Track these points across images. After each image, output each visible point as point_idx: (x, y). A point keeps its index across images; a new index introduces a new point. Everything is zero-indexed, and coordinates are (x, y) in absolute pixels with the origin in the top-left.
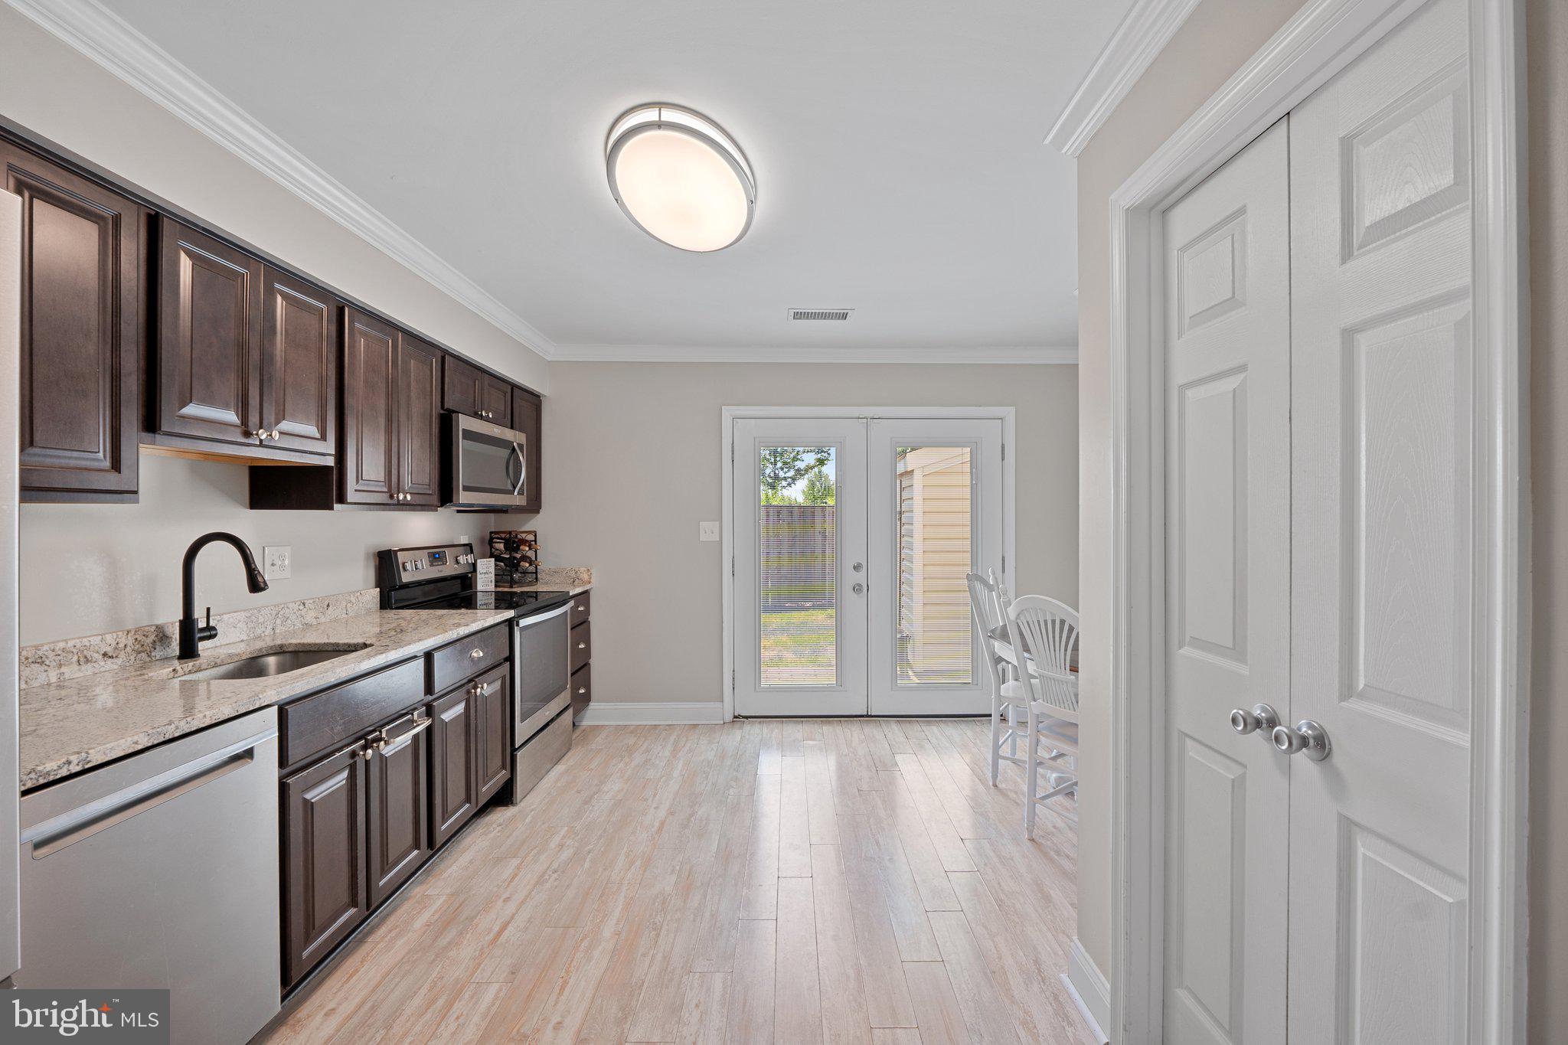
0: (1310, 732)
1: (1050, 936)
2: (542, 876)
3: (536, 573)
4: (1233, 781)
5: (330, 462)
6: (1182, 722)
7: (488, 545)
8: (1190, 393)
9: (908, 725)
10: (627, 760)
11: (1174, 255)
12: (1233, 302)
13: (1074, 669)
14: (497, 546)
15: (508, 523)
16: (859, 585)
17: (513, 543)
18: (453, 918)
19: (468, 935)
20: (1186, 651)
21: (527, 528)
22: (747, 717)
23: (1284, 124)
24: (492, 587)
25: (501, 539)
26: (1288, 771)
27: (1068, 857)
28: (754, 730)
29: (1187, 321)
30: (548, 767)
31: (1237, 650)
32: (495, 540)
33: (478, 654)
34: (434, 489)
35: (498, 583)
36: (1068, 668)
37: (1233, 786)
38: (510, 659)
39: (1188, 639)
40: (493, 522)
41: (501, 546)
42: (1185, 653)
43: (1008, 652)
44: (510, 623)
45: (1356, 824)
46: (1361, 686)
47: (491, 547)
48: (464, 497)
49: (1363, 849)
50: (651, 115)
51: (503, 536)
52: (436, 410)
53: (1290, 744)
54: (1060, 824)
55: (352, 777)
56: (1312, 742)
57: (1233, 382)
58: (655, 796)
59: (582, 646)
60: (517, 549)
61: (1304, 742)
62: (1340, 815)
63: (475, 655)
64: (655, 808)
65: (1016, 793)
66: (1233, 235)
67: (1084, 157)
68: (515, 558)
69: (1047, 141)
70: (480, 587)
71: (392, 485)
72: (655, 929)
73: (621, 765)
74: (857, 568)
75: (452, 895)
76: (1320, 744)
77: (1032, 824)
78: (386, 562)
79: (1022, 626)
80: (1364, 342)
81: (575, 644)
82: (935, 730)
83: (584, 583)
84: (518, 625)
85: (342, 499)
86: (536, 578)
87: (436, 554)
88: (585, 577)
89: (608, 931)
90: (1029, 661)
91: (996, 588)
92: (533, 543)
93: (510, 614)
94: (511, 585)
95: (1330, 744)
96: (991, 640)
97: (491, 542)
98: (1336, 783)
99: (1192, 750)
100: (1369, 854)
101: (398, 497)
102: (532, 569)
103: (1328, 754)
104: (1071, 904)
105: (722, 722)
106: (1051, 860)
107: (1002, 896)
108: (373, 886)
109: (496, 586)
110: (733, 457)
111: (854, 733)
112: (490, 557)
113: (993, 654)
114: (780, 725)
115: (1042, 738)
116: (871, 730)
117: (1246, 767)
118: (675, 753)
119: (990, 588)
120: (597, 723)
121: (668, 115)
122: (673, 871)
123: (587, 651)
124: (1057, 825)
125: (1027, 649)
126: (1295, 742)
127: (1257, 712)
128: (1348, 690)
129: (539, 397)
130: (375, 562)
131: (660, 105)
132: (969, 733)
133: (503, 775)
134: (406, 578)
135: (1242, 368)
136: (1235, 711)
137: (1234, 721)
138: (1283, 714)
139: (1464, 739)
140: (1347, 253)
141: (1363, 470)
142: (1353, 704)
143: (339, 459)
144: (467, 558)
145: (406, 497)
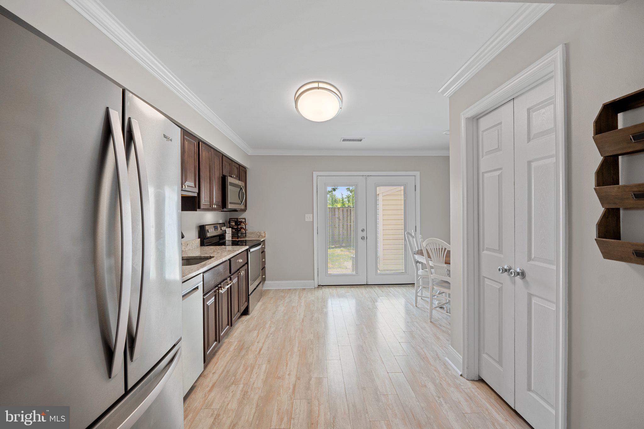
0: (520, 271)
1: (441, 348)
2: (267, 335)
3: (246, 233)
4: (499, 288)
5: (196, 195)
6: (484, 273)
8: (485, 175)
9: (382, 288)
10: (283, 300)
11: (480, 133)
12: (498, 149)
13: (448, 263)
14: (232, 223)
15: (234, 215)
16: (363, 237)
17: (238, 222)
18: (242, 348)
19: (250, 352)
20: (485, 252)
21: (242, 217)
22: (323, 286)
23: (512, 102)
24: (231, 239)
25: (234, 221)
26: (514, 283)
27: (444, 326)
28: (327, 290)
29: (484, 153)
30: (257, 303)
31: (500, 250)
32: (231, 222)
33: (241, 261)
34: (220, 204)
35: (233, 237)
36: (444, 263)
37: (499, 290)
38: (247, 263)
39: (485, 248)
41: (234, 224)
42: (484, 253)
43: (422, 259)
44: (247, 250)
45: (532, 295)
46: (533, 257)
47: (230, 224)
48: (230, 206)
49: (534, 300)
50: (316, 85)
51: (233, 220)
52: (221, 175)
53: (515, 274)
54: (440, 317)
55: (215, 299)
56: (520, 274)
57: (498, 173)
58: (297, 311)
59: (264, 260)
60: (240, 224)
61: (518, 274)
62: (528, 292)
63: (240, 261)
64: (299, 315)
65: (424, 308)
66: (498, 130)
67: (451, 98)
68: (239, 228)
69: (439, 91)
70: (227, 239)
71: (210, 202)
72: (311, 349)
73: (282, 302)
74: (363, 230)
75: (239, 341)
76: (522, 274)
77: (431, 318)
78: (202, 229)
79: (428, 250)
80: (534, 164)
81: (262, 259)
82: (392, 289)
83: (263, 237)
84: (250, 251)
85: (199, 208)
86: (246, 236)
87: (215, 227)
88: (263, 235)
89: (296, 349)
90: (430, 261)
91: (415, 237)
92: (244, 222)
93: (247, 247)
94: (238, 237)
95: (525, 274)
96: (415, 255)
97: (229, 222)
98: (527, 285)
99: (487, 282)
100: (535, 302)
101: (213, 206)
102: (244, 232)
103: (524, 277)
104: (447, 340)
105: (314, 288)
106: (439, 328)
107: (424, 338)
108: (220, 335)
109: (232, 238)
110: (317, 190)
111: (363, 290)
112: (229, 228)
113: (415, 260)
114: (335, 288)
115: (435, 287)
116: (369, 289)
117: (502, 284)
118: (300, 298)
119: (413, 237)
120: (269, 289)
121: (321, 85)
122: (312, 333)
123: (265, 262)
124: (439, 318)
125: (429, 257)
126: (516, 274)
127: (506, 267)
128: (530, 259)
129: (245, 168)
130: (198, 229)
131: (318, 82)
132: (405, 290)
133: (246, 304)
134: (209, 235)
135: (501, 169)
136: (499, 267)
137: (499, 270)
138: (513, 267)
139: (554, 267)
140: (529, 140)
141: (533, 199)
142: (531, 262)
143: (199, 194)
144: (224, 228)
145: (215, 206)
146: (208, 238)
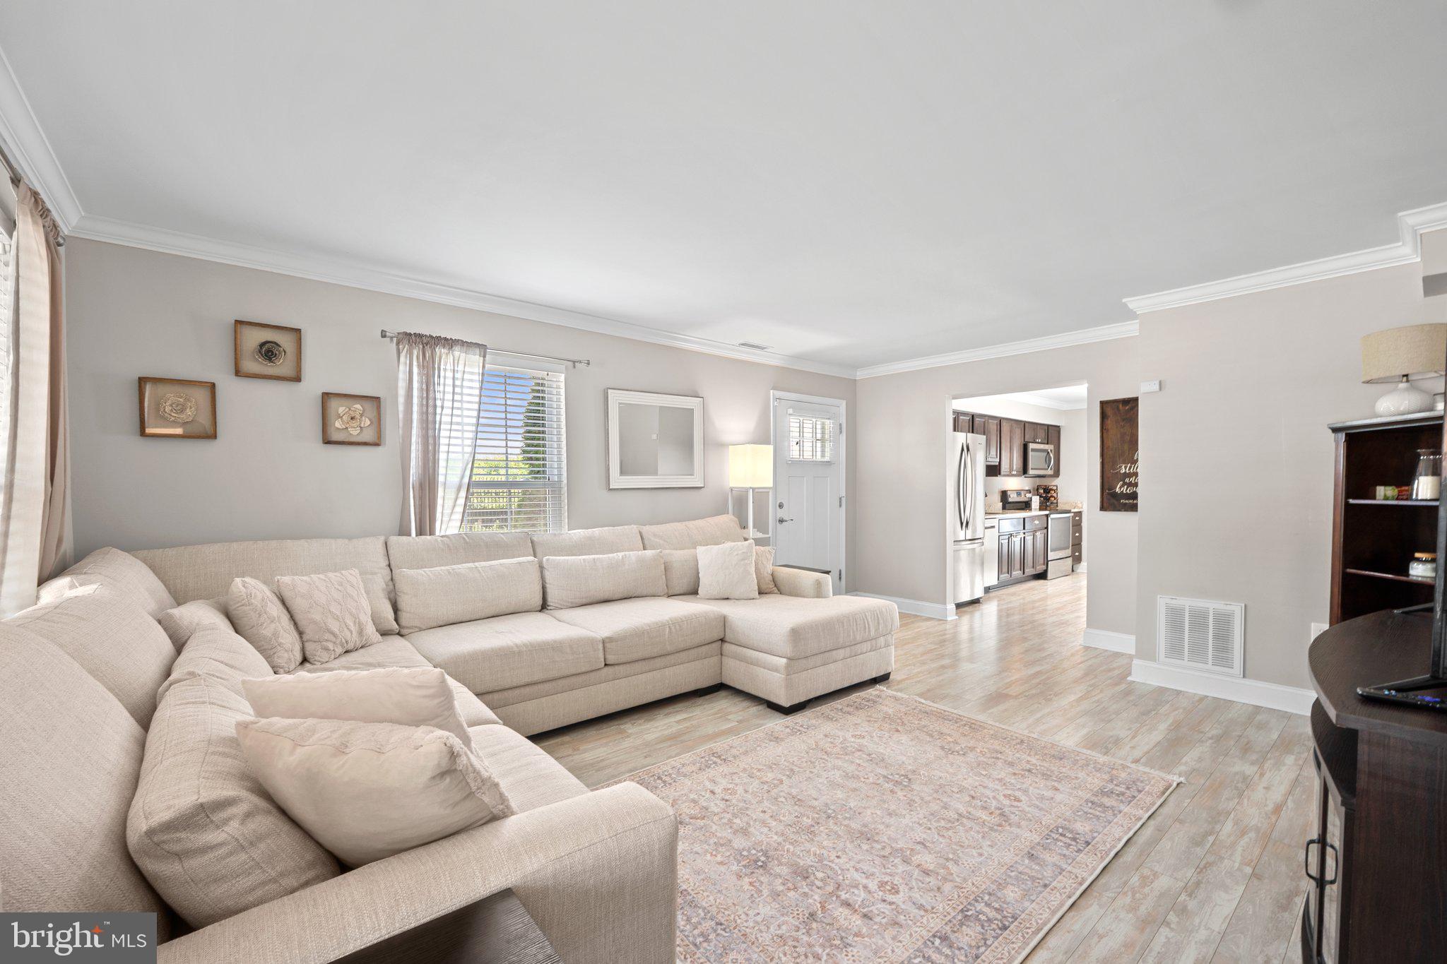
3: (1057, 501)
5: (997, 464)
7: (1036, 491)
14: (1040, 491)
15: (1045, 482)
17: (1047, 490)
21: (1053, 484)
24: (1038, 504)
30: (1060, 575)
33: (1038, 522)
34: (1021, 469)
35: (1041, 503)
38: (1047, 528)
40: (1039, 481)
41: (1042, 491)
44: (1047, 516)
48: (1031, 472)
51: (1043, 487)
52: (1023, 442)
59: (1077, 534)
60: (1049, 492)
63: (1036, 522)
68: (1048, 495)
70: (1034, 504)
71: (1011, 469)
78: (1004, 495)
81: (1074, 533)
83: (1079, 508)
84: (1050, 516)
85: (1000, 474)
86: (1057, 505)
87: (1019, 493)
88: (1080, 505)
92: (1056, 490)
93: (1047, 512)
94: (1047, 504)
97: (1038, 490)
102: (1055, 501)
109: (1039, 507)
112: (1038, 494)
123: (1080, 537)
129: (1059, 428)
130: (1000, 494)
133: (1043, 569)
134: (1010, 500)
143: (1000, 462)
144: (1029, 495)
145: (1014, 473)
146: (1010, 503)
